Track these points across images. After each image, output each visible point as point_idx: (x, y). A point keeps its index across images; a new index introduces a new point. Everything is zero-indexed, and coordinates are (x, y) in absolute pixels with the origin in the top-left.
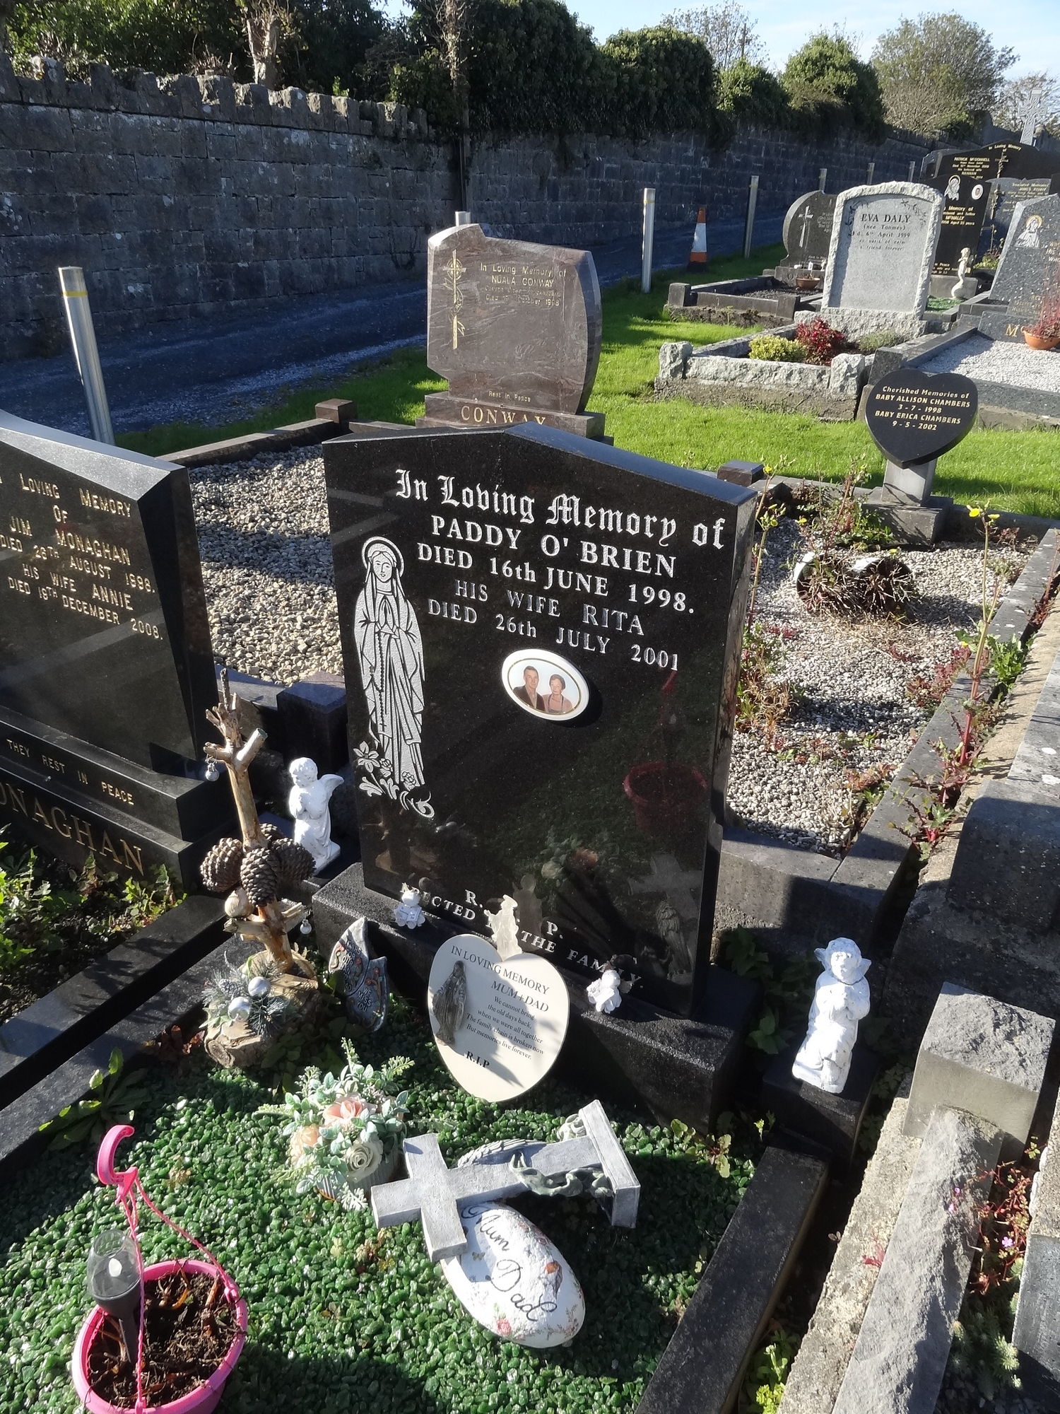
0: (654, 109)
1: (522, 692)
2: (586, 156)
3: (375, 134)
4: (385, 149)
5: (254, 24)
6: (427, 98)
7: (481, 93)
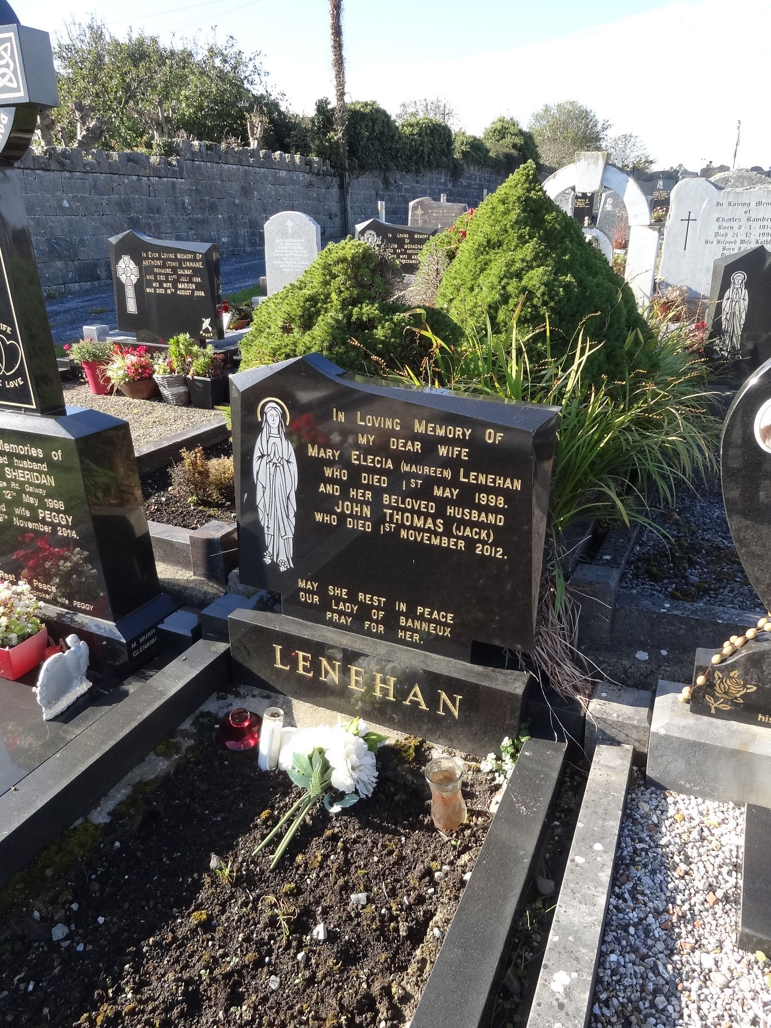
0: (426, 159)
2: (395, 182)
3: (311, 172)
4: (314, 179)
5: (251, 122)
6: (330, 155)
7: (352, 152)
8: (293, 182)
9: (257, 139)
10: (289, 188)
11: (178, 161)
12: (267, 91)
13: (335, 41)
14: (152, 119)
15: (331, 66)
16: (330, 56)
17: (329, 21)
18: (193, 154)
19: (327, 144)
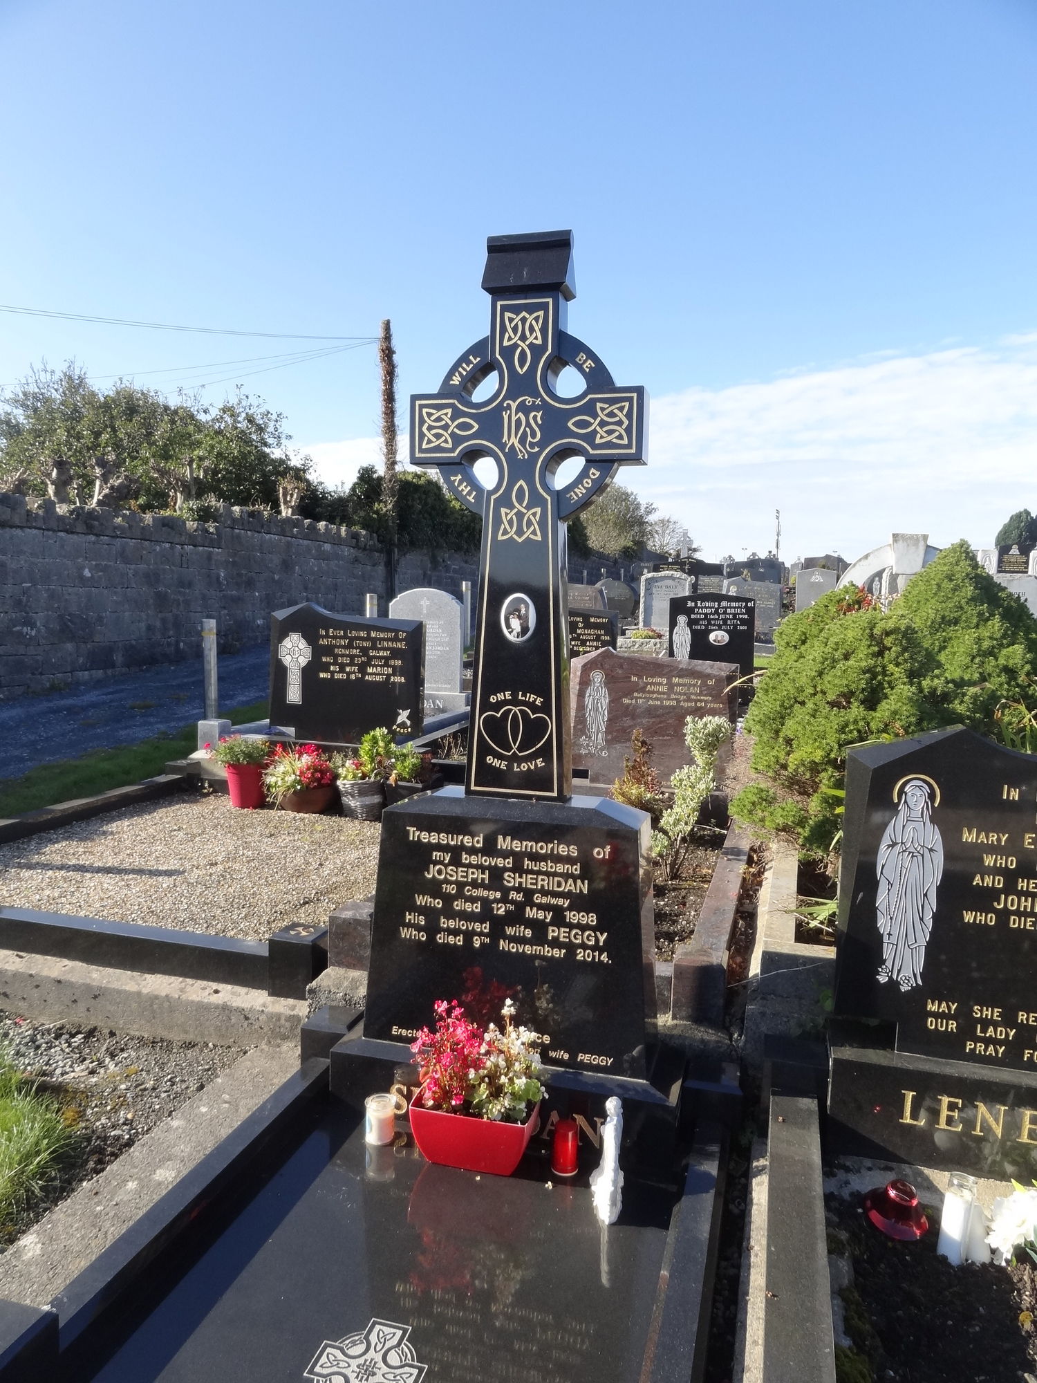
1: (715, 641)
2: (444, 561)
3: (357, 547)
4: (360, 554)
5: (285, 489)
6: (379, 529)
7: (402, 527)
8: (337, 557)
9: (291, 507)
10: (333, 563)
11: (216, 528)
12: (286, 456)
13: (387, 407)
14: (177, 480)
15: (380, 432)
16: (379, 422)
17: (380, 386)
18: (234, 520)
19: (375, 516)
